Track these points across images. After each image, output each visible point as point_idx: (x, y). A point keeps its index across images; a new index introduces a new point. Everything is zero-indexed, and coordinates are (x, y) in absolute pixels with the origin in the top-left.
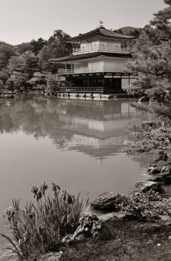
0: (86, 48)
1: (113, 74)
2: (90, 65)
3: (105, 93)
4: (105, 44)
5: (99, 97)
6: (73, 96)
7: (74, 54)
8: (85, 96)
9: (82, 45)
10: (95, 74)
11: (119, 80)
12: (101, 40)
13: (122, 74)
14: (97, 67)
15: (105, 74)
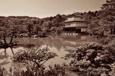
0: (70, 20)
1: (79, 27)
2: (71, 25)
3: (76, 33)
4: (76, 18)
5: (75, 34)
6: (66, 34)
7: (66, 21)
8: (70, 34)
9: (68, 19)
10: (73, 27)
11: (80, 29)
12: (74, 17)
13: (81, 27)
14: (74, 25)
15: (76, 27)
